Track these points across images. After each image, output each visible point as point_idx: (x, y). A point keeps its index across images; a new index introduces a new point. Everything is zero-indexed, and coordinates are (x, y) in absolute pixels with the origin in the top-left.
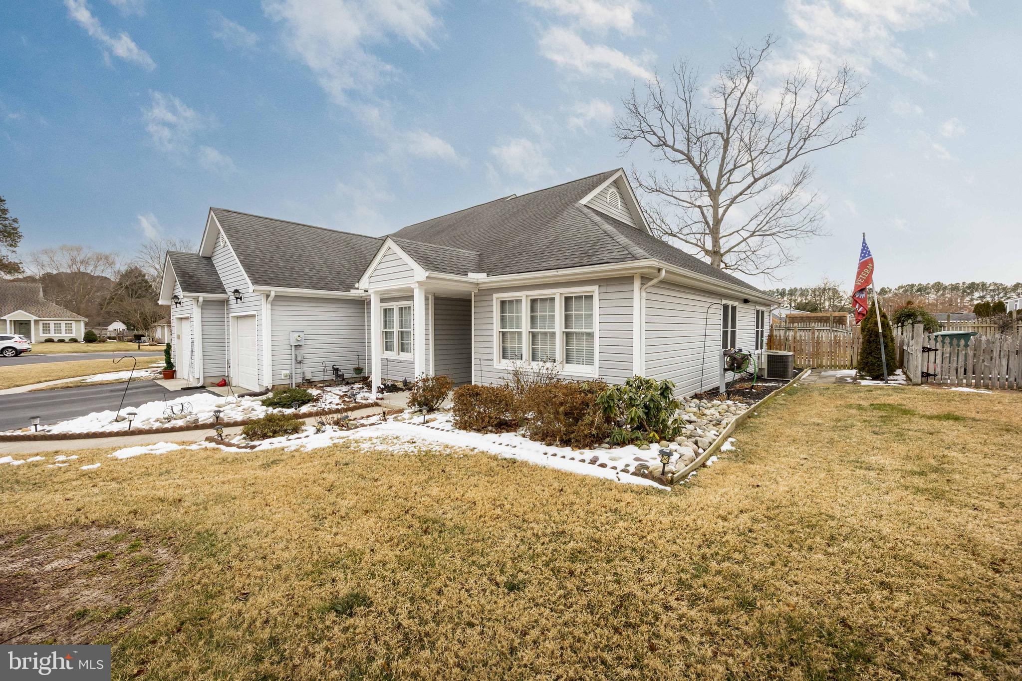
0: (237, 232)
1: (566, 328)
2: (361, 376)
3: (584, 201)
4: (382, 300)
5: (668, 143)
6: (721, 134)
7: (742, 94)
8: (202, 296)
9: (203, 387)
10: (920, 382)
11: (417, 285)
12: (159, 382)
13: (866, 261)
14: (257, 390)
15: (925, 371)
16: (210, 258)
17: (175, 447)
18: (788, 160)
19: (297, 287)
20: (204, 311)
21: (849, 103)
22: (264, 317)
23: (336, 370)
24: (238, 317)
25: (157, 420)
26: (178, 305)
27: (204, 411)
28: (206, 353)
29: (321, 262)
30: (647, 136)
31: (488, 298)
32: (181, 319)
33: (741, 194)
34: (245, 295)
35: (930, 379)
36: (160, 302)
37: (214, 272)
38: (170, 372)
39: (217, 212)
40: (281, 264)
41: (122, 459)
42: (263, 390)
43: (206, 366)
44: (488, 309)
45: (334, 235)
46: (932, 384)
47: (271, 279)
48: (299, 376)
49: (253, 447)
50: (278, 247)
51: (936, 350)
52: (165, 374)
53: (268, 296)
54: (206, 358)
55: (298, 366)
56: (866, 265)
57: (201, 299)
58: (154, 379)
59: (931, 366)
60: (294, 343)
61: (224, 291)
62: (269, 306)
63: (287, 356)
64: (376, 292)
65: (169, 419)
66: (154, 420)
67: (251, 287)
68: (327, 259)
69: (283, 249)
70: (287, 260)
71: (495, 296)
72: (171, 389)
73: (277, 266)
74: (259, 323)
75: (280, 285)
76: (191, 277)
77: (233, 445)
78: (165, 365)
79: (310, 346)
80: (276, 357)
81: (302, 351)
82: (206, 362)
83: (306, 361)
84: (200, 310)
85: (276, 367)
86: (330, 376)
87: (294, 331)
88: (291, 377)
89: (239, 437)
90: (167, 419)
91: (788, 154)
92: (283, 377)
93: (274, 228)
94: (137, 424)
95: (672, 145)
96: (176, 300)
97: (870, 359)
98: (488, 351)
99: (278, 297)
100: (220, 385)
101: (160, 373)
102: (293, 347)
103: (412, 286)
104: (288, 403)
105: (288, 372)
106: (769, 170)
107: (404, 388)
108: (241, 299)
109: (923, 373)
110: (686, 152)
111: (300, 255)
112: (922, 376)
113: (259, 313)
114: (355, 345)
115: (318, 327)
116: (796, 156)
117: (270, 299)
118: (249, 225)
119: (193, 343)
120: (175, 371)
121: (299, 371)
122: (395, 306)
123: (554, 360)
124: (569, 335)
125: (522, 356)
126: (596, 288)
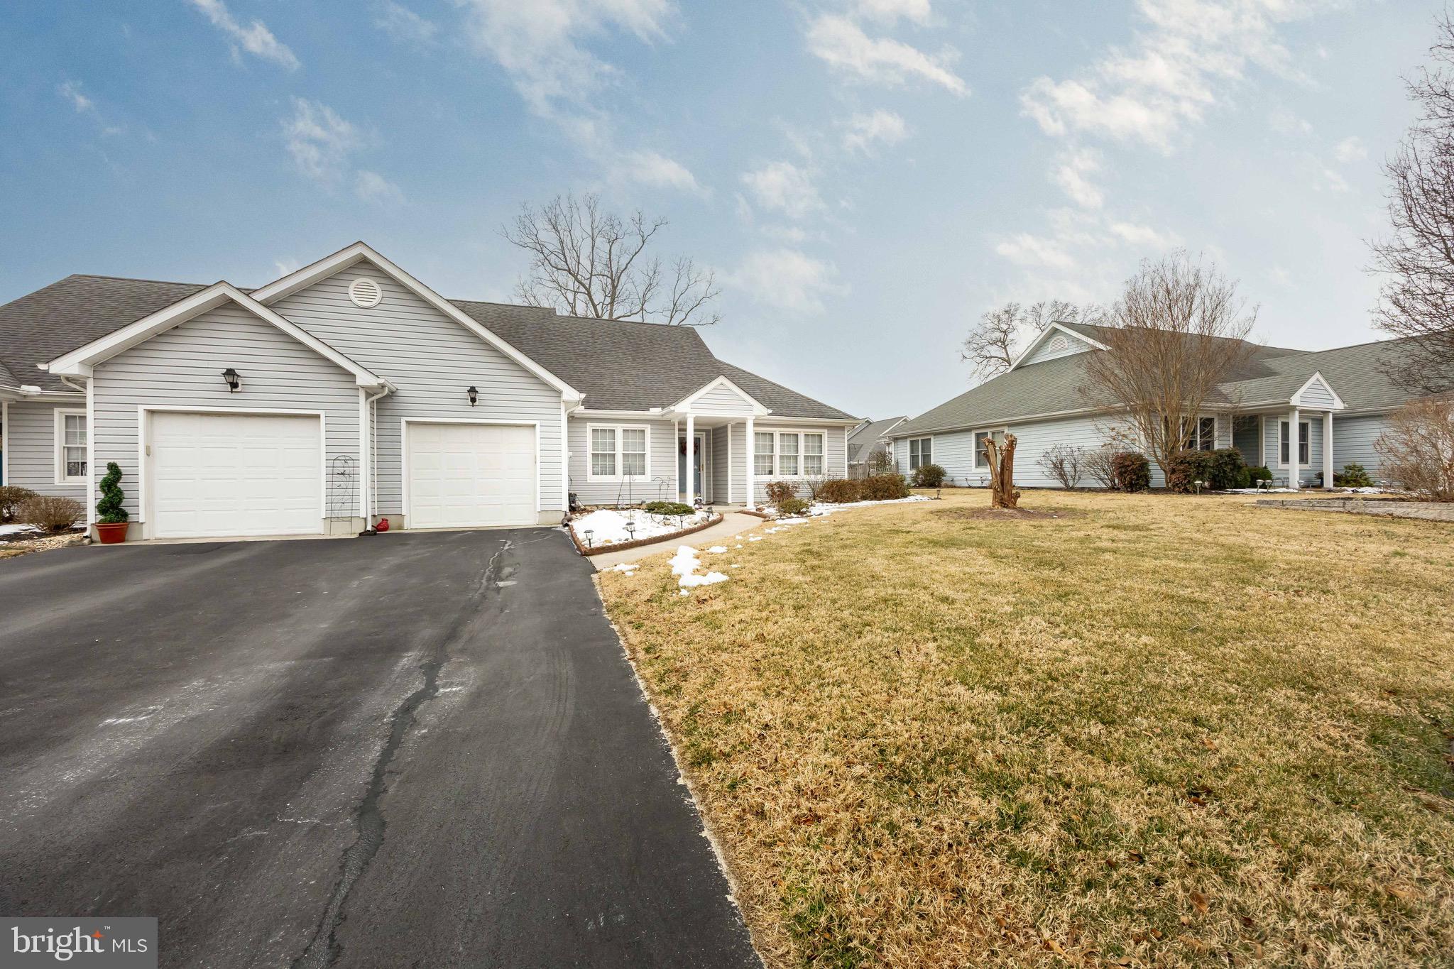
1: (805, 453)
22: (563, 429)
108: (475, 399)
113: (548, 423)
122: (619, 428)
123: (796, 474)
124: (806, 457)
125: (771, 472)
126: (826, 431)
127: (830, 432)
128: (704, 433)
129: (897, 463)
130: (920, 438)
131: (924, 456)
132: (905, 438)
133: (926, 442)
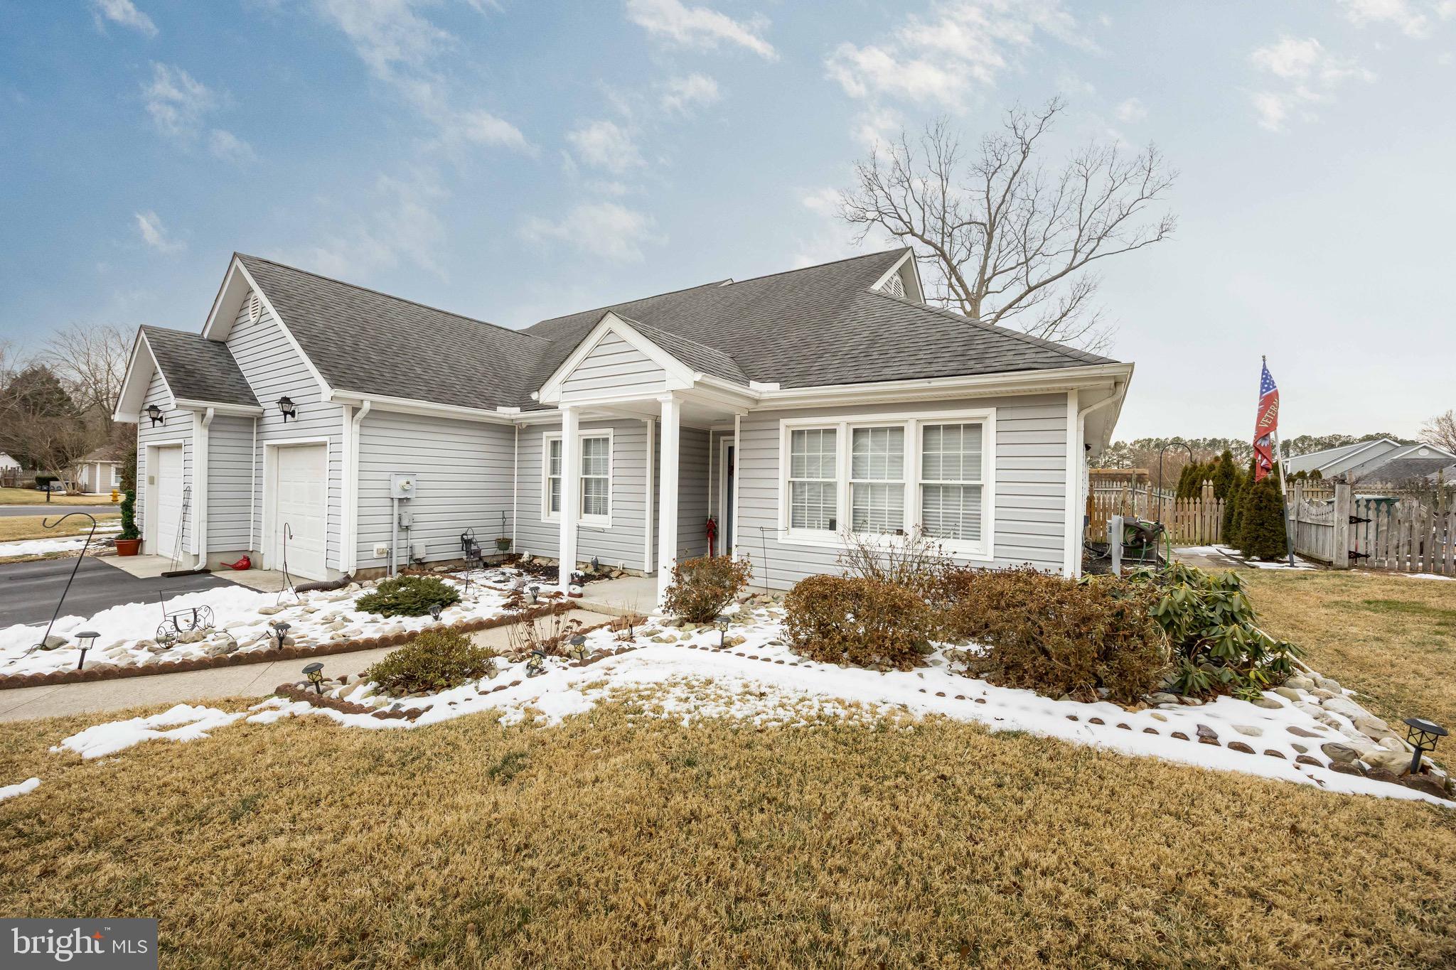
0: (289, 297)
1: (923, 478)
2: (507, 552)
3: (877, 286)
4: (583, 425)
5: (916, 231)
6: (984, 225)
7: (1015, 174)
8: (212, 408)
9: (205, 571)
10: (1346, 565)
11: (671, 397)
12: (109, 561)
13: (1270, 394)
14: (323, 578)
15: (1353, 549)
16: (223, 343)
17: (219, 718)
18: (1074, 265)
19: (408, 396)
20: (215, 434)
21: (1155, 196)
22: (345, 448)
23: (467, 543)
24: (279, 448)
25: (141, 646)
26: (157, 423)
27: (240, 625)
28: (214, 510)
29: (439, 359)
30: (886, 219)
31: (772, 425)
32: (159, 448)
33: (1010, 306)
34: (302, 408)
35: (1360, 562)
36: (117, 418)
37: (232, 367)
38: (130, 542)
39: (247, 262)
40: (375, 357)
41: (93, 760)
42: (339, 578)
43: (213, 533)
44: (771, 444)
45: (450, 319)
46: (1362, 568)
47: (362, 380)
48: (403, 552)
49: (413, 714)
50: (363, 329)
51: (1368, 521)
52: (119, 547)
53: (355, 410)
54: (213, 518)
55: (403, 535)
56: (1269, 400)
57: (210, 413)
58: (97, 555)
59: (1361, 543)
60: (397, 494)
61: (253, 401)
62: (356, 427)
63: (383, 519)
64: (575, 409)
65: (167, 643)
66: (133, 644)
67: (326, 391)
68: (446, 356)
69: (372, 333)
70: (383, 352)
71: (783, 423)
72: (141, 574)
73: (368, 359)
74: (335, 457)
75: (378, 392)
76: (190, 373)
77: (359, 710)
78: (120, 528)
79: (424, 501)
80: (365, 520)
81: (410, 509)
82: (213, 525)
83: (416, 526)
84: (206, 432)
85: (364, 537)
86: (455, 553)
87: (398, 473)
88: (389, 554)
89: (362, 689)
90: (164, 642)
91: (1074, 257)
92: (375, 555)
93: (352, 298)
94: (98, 656)
95: (920, 233)
96: (154, 414)
97: (1262, 532)
98: (770, 513)
99: (376, 414)
100: (237, 567)
101: (109, 544)
102: (396, 502)
103: (659, 398)
104: (414, 606)
105: (384, 546)
106: (1048, 277)
107: (596, 574)
108: (293, 414)
109: (1350, 552)
110: (940, 245)
111: (403, 346)
112: (1350, 557)
113: (334, 439)
114: (498, 500)
115: (438, 469)
116: (1086, 260)
117: (360, 415)
118: (307, 288)
119: (188, 491)
120: (141, 541)
121: (403, 543)
125: (833, 524)
126: (992, 412)
127: (1006, 414)
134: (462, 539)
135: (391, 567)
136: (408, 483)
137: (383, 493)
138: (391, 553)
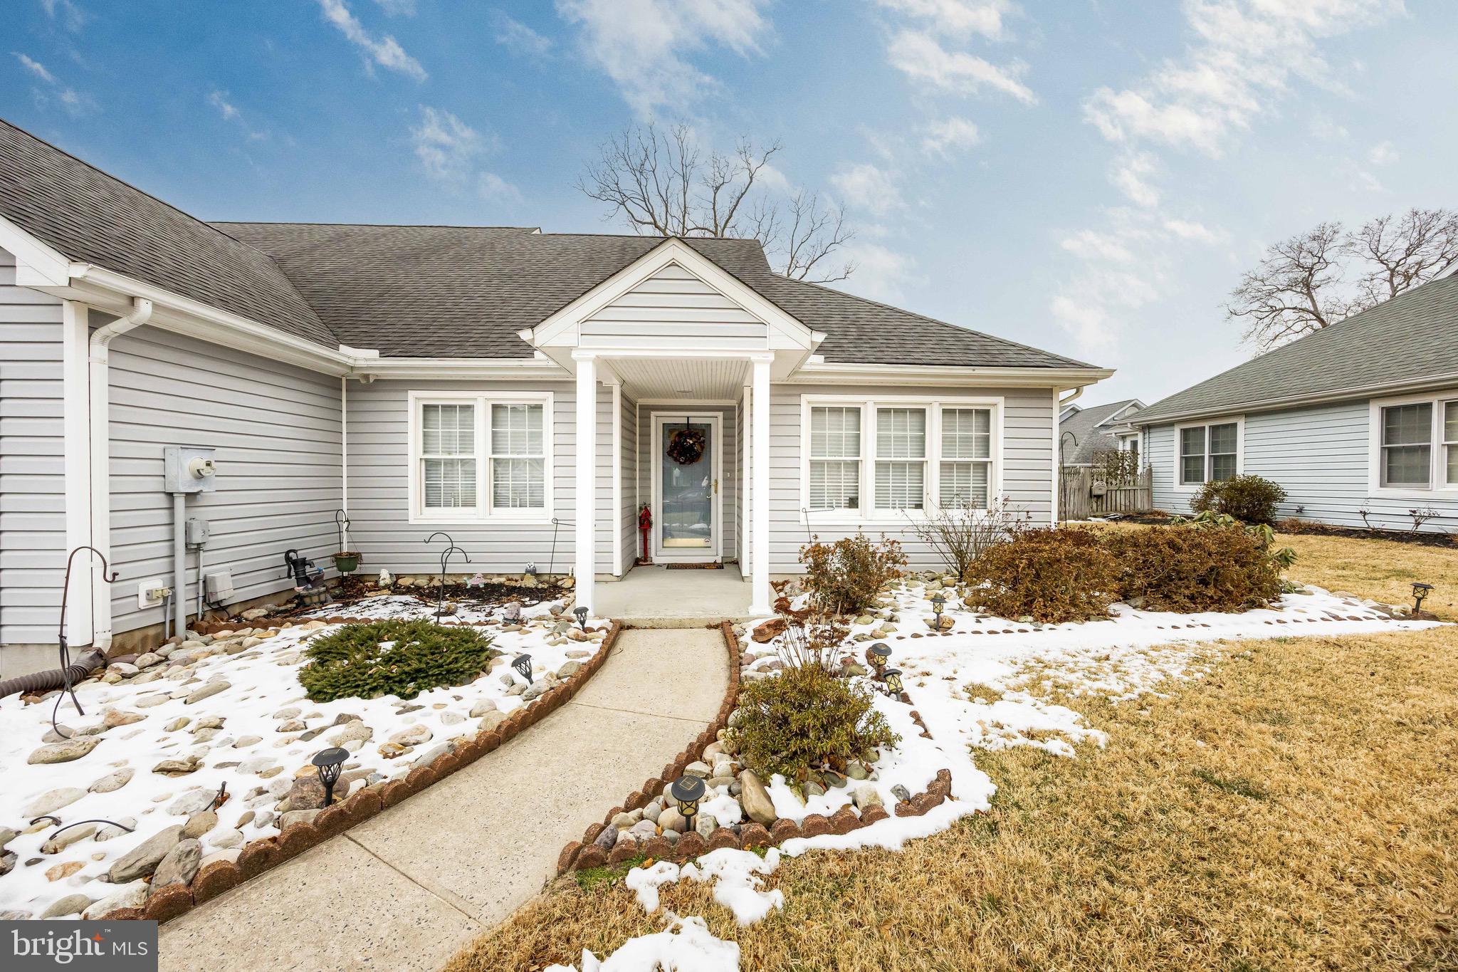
1: (943, 456)
14: (27, 671)
23: (295, 563)
31: (794, 400)
48: (194, 591)
55: (192, 560)
60: (184, 484)
62: (101, 352)
63: (158, 533)
71: (805, 398)
80: (123, 536)
81: (209, 513)
83: (212, 543)
85: (123, 571)
86: (276, 583)
87: (184, 448)
88: (169, 601)
92: (143, 602)
102: (180, 502)
105: (158, 584)
117: (118, 327)
121: (193, 576)
122: (482, 402)
123: (919, 506)
124: (945, 466)
125: (853, 503)
126: (1000, 400)
127: (1012, 403)
128: (720, 414)
129: (1150, 471)
130: (1207, 425)
131: (1216, 460)
132: (1170, 424)
133: (1221, 432)
134: (288, 558)
135: (173, 621)
136: (208, 464)
137: (155, 484)
138: (174, 595)
